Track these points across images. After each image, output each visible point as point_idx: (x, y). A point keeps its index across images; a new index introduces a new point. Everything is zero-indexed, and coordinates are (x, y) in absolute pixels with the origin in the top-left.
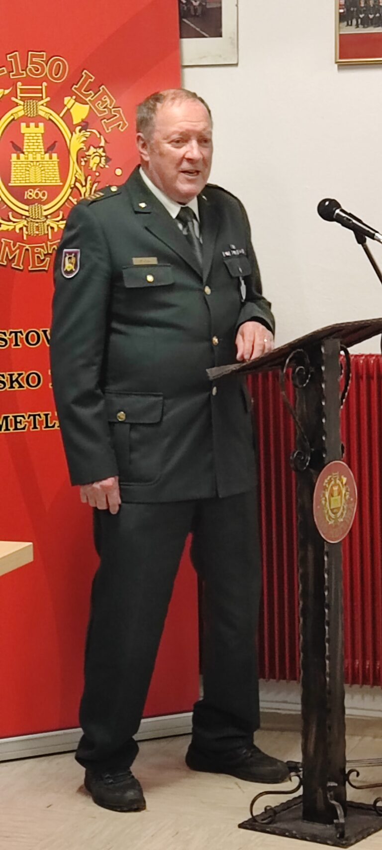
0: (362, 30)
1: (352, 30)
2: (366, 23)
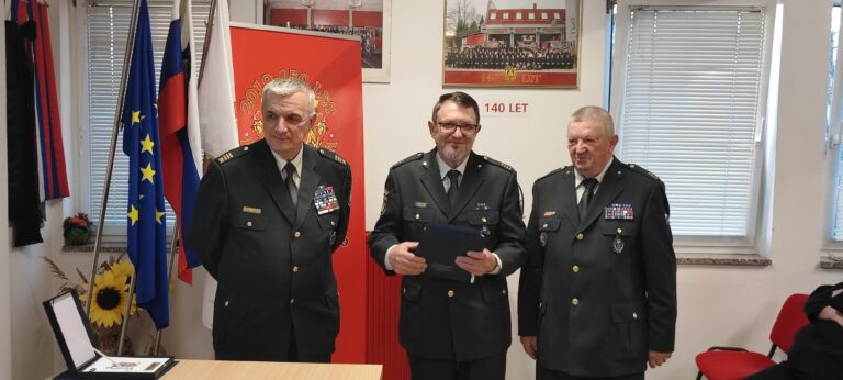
0: (456, 70)
1: (451, 69)
2: (459, 66)
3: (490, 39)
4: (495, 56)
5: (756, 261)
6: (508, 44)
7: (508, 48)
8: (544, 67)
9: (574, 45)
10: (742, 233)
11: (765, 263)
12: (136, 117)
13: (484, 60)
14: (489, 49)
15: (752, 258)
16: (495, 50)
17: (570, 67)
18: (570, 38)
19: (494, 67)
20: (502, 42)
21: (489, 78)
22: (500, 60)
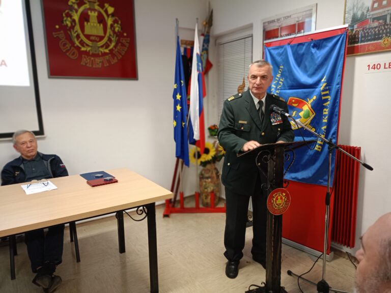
3: (373, 22)
4: (375, 32)
6: (386, 21)
7: (385, 24)
13: (368, 36)
14: (372, 28)
16: (376, 28)
19: (374, 39)
20: (381, 21)
21: (371, 48)
22: (379, 34)
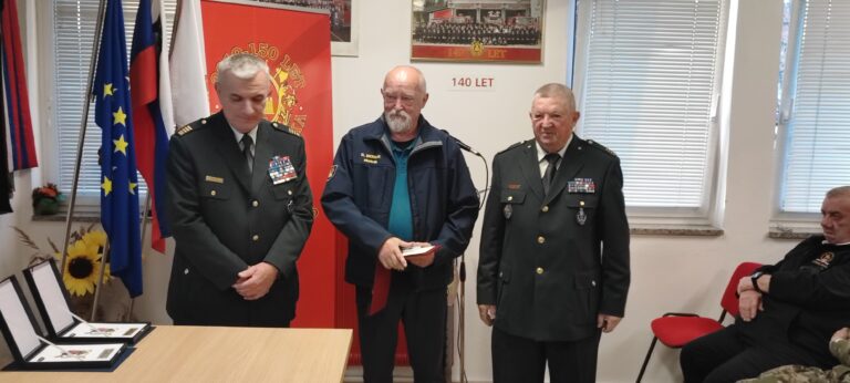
0: (424, 44)
1: (419, 44)
3: (457, 15)
4: (461, 31)
5: (709, 231)
6: (475, 20)
7: (475, 23)
8: (509, 43)
9: (539, 21)
10: (696, 204)
11: (718, 233)
12: (108, 90)
13: (451, 35)
14: (456, 24)
15: (706, 229)
16: (461, 25)
17: (535, 43)
18: (534, 14)
19: (461, 42)
20: (469, 17)
21: (455, 53)
22: (467, 35)
